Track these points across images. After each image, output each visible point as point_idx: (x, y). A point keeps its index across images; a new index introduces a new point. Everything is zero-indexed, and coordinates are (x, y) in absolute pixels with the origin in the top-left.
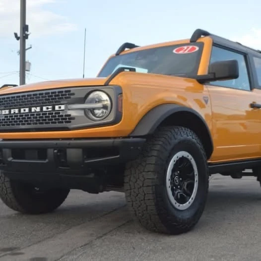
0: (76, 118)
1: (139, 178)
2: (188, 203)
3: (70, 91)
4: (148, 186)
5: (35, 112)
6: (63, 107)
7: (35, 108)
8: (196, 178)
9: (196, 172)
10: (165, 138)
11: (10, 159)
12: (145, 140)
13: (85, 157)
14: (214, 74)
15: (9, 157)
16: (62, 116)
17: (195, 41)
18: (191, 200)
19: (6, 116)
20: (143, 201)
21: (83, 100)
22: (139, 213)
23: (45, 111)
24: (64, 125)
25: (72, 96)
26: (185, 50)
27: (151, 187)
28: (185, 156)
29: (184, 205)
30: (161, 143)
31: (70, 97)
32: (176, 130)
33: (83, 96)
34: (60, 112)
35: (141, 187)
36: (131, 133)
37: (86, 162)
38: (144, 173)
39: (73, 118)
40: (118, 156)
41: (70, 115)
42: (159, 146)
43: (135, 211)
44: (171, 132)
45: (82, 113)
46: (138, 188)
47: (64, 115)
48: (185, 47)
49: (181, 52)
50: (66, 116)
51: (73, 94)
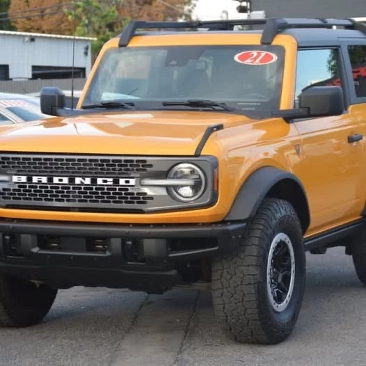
0: (155, 198)
1: (235, 274)
2: (285, 302)
3: (145, 161)
4: (249, 284)
5: (82, 183)
6: (132, 182)
7: (81, 179)
8: (293, 268)
9: (293, 260)
10: (265, 220)
11: (36, 250)
12: (244, 224)
13: (169, 249)
14: (309, 109)
15: (34, 247)
16: (132, 194)
17: (270, 44)
18: (288, 298)
19: (22, 185)
20: (240, 304)
21: (164, 175)
22: (233, 318)
23: (99, 185)
24: (136, 206)
25: (148, 169)
26: (255, 59)
27: (252, 286)
28: (283, 239)
29: (282, 304)
30: (261, 227)
31: (145, 170)
32: (275, 206)
33: (166, 169)
34: (129, 188)
35: (238, 285)
36: (226, 217)
37: (171, 255)
38: (242, 268)
39: (151, 198)
40: (216, 248)
41: (145, 194)
42: (259, 231)
43: (227, 316)
44: (271, 210)
45: (163, 192)
46: (235, 287)
47: (135, 192)
48: (255, 53)
49: (248, 62)
50: (138, 194)
51: (151, 166)
